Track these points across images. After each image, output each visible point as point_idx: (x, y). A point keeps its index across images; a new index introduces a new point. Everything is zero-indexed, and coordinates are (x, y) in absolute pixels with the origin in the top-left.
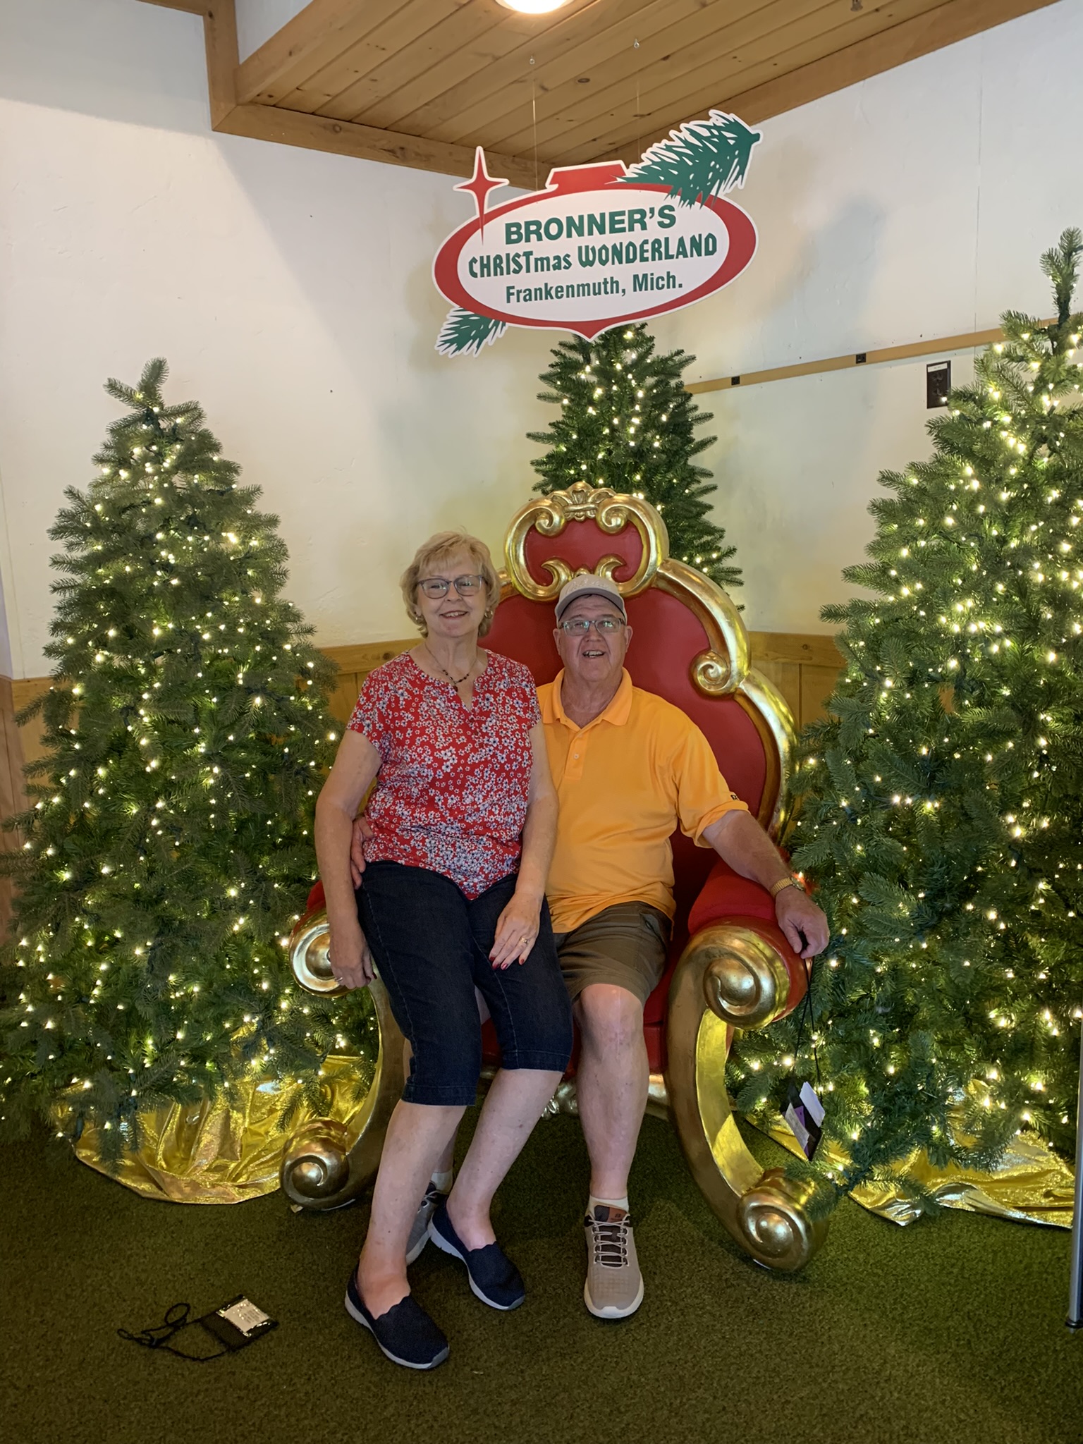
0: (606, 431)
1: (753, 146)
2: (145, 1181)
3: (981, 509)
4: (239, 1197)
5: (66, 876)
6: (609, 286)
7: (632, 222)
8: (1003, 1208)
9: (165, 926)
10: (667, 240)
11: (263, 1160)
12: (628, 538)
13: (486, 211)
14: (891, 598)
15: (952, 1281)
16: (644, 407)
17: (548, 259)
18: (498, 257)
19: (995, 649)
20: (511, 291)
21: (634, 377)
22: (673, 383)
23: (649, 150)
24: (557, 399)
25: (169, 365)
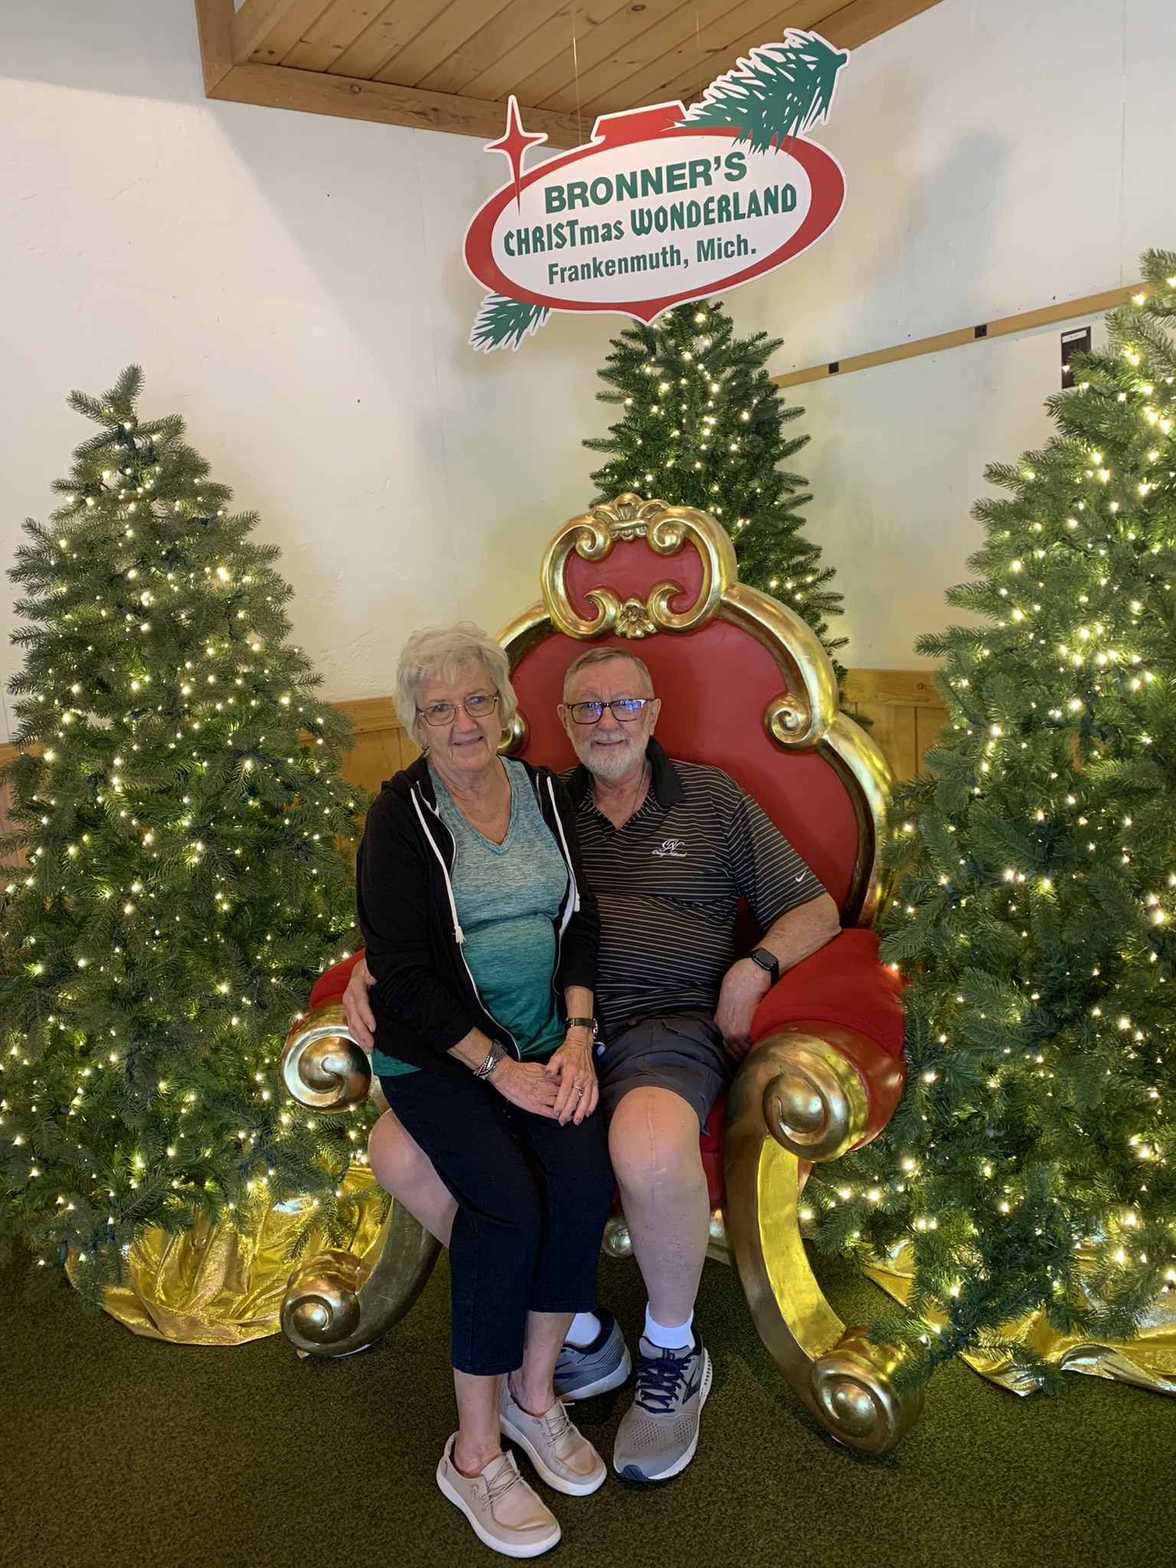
0: (676, 433)
1: (838, 70)
2: (140, 1316)
3: (1114, 507)
4: (241, 1337)
5: (38, 969)
6: (668, 256)
7: (694, 176)
8: (1148, 1376)
9: (142, 1028)
10: (736, 195)
11: (274, 1293)
12: (686, 561)
13: (522, 174)
14: (1002, 624)
15: (1079, 1472)
16: (717, 401)
17: (595, 228)
18: (538, 229)
19: (1135, 684)
20: (554, 269)
21: (706, 368)
22: (755, 374)
23: (713, 85)
24: (619, 399)
25: (146, 373)
